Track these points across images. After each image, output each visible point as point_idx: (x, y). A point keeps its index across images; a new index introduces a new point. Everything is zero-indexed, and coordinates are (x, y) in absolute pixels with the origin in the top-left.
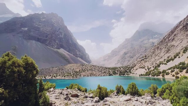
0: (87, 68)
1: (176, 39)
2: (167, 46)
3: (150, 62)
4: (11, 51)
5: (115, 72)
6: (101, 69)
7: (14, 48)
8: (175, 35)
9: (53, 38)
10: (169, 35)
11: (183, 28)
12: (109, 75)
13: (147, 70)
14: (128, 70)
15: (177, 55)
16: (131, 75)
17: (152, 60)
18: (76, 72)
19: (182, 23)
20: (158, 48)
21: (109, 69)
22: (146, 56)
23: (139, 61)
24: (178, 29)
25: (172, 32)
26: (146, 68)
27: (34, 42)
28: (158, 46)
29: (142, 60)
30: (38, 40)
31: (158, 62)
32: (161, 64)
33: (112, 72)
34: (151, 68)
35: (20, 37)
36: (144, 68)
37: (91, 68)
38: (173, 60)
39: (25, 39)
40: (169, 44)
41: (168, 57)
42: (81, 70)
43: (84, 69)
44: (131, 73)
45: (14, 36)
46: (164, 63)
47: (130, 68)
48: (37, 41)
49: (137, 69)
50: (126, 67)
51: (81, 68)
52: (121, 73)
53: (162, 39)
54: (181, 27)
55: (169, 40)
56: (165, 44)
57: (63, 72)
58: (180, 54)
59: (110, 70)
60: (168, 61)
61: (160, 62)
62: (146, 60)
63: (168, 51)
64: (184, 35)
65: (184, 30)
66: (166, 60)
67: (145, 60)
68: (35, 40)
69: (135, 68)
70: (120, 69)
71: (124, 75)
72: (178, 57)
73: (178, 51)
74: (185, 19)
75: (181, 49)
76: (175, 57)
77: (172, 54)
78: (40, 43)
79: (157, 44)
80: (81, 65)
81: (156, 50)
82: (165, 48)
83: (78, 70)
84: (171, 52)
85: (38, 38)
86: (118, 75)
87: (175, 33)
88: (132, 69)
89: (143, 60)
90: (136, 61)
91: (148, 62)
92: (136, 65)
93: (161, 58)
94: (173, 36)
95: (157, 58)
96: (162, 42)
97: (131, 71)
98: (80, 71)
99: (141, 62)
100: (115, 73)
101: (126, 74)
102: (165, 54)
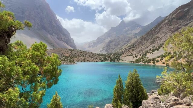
0: (77, 53)
1: (161, 32)
2: (153, 37)
3: (138, 51)
5: (106, 58)
6: (92, 55)
8: (161, 28)
9: (32, 16)
10: (156, 28)
11: (168, 23)
12: (102, 61)
13: (135, 57)
14: (117, 57)
15: (161, 46)
16: (121, 61)
17: (139, 49)
18: (66, 57)
19: (168, 17)
20: (145, 38)
21: (99, 55)
22: (133, 45)
23: (127, 49)
24: (163, 23)
25: (159, 25)
26: (134, 56)
28: (145, 37)
29: (129, 49)
31: (144, 51)
32: (147, 53)
33: (103, 59)
34: (138, 56)
36: (132, 56)
37: (82, 53)
38: (158, 50)
40: (154, 36)
41: (153, 48)
42: (71, 56)
43: (74, 54)
44: (120, 59)
46: (150, 52)
47: (118, 55)
49: (125, 56)
50: (115, 54)
51: (70, 53)
52: (112, 59)
53: (149, 31)
54: (166, 21)
55: (155, 32)
56: (151, 36)
58: (163, 45)
59: (101, 57)
60: (153, 51)
61: (146, 51)
62: (134, 49)
63: (153, 42)
64: (168, 29)
65: (168, 25)
66: (151, 50)
67: (132, 48)
69: (123, 56)
70: (110, 56)
71: (114, 61)
72: (162, 48)
73: (161, 43)
74: (170, 14)
75: (164, 41)
76: (159, 48)
77: (156, 45)
79: (144, 35)
80: (70, 50)
81: (143, 41)
82: (151, 39)
83: (68, 55)
84: (156, 43)
86: (109, 61)
87: (161, 26)
88: (121, 57)
89: (131, 48)
90: (125, 49)
91: (135, 51)
92: (124, 53)
93: (147, 47)
94: (159, 29)
95: (143, 47)
96: (148, 33)
97: (120, 58)
98: (69, 56)
99: (129, 50)
100: (105, 60)
101: (116, 60)
102: (150, 45)
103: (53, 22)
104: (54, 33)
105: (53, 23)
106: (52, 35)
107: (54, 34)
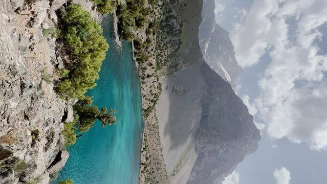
4: (182, 89)
7: (187, 91)
9: (214, 139)
27: (200, 111)
30: (205, 117)
35: (204, 94)
39: (202, 101)
45: (204, 87)
48: (202, 116)
57: (153, 172)
68: (203, 113)
78: (200, 119)
85: (207, 116)
103: (216, 171)
104: (197, 173)
105: (214, 172)
106: (192, 172)
107: (194, 174)
